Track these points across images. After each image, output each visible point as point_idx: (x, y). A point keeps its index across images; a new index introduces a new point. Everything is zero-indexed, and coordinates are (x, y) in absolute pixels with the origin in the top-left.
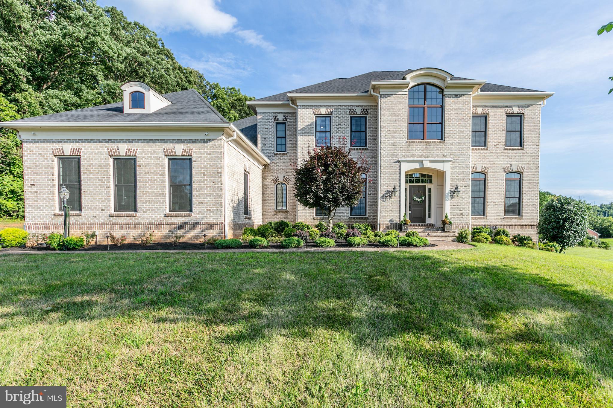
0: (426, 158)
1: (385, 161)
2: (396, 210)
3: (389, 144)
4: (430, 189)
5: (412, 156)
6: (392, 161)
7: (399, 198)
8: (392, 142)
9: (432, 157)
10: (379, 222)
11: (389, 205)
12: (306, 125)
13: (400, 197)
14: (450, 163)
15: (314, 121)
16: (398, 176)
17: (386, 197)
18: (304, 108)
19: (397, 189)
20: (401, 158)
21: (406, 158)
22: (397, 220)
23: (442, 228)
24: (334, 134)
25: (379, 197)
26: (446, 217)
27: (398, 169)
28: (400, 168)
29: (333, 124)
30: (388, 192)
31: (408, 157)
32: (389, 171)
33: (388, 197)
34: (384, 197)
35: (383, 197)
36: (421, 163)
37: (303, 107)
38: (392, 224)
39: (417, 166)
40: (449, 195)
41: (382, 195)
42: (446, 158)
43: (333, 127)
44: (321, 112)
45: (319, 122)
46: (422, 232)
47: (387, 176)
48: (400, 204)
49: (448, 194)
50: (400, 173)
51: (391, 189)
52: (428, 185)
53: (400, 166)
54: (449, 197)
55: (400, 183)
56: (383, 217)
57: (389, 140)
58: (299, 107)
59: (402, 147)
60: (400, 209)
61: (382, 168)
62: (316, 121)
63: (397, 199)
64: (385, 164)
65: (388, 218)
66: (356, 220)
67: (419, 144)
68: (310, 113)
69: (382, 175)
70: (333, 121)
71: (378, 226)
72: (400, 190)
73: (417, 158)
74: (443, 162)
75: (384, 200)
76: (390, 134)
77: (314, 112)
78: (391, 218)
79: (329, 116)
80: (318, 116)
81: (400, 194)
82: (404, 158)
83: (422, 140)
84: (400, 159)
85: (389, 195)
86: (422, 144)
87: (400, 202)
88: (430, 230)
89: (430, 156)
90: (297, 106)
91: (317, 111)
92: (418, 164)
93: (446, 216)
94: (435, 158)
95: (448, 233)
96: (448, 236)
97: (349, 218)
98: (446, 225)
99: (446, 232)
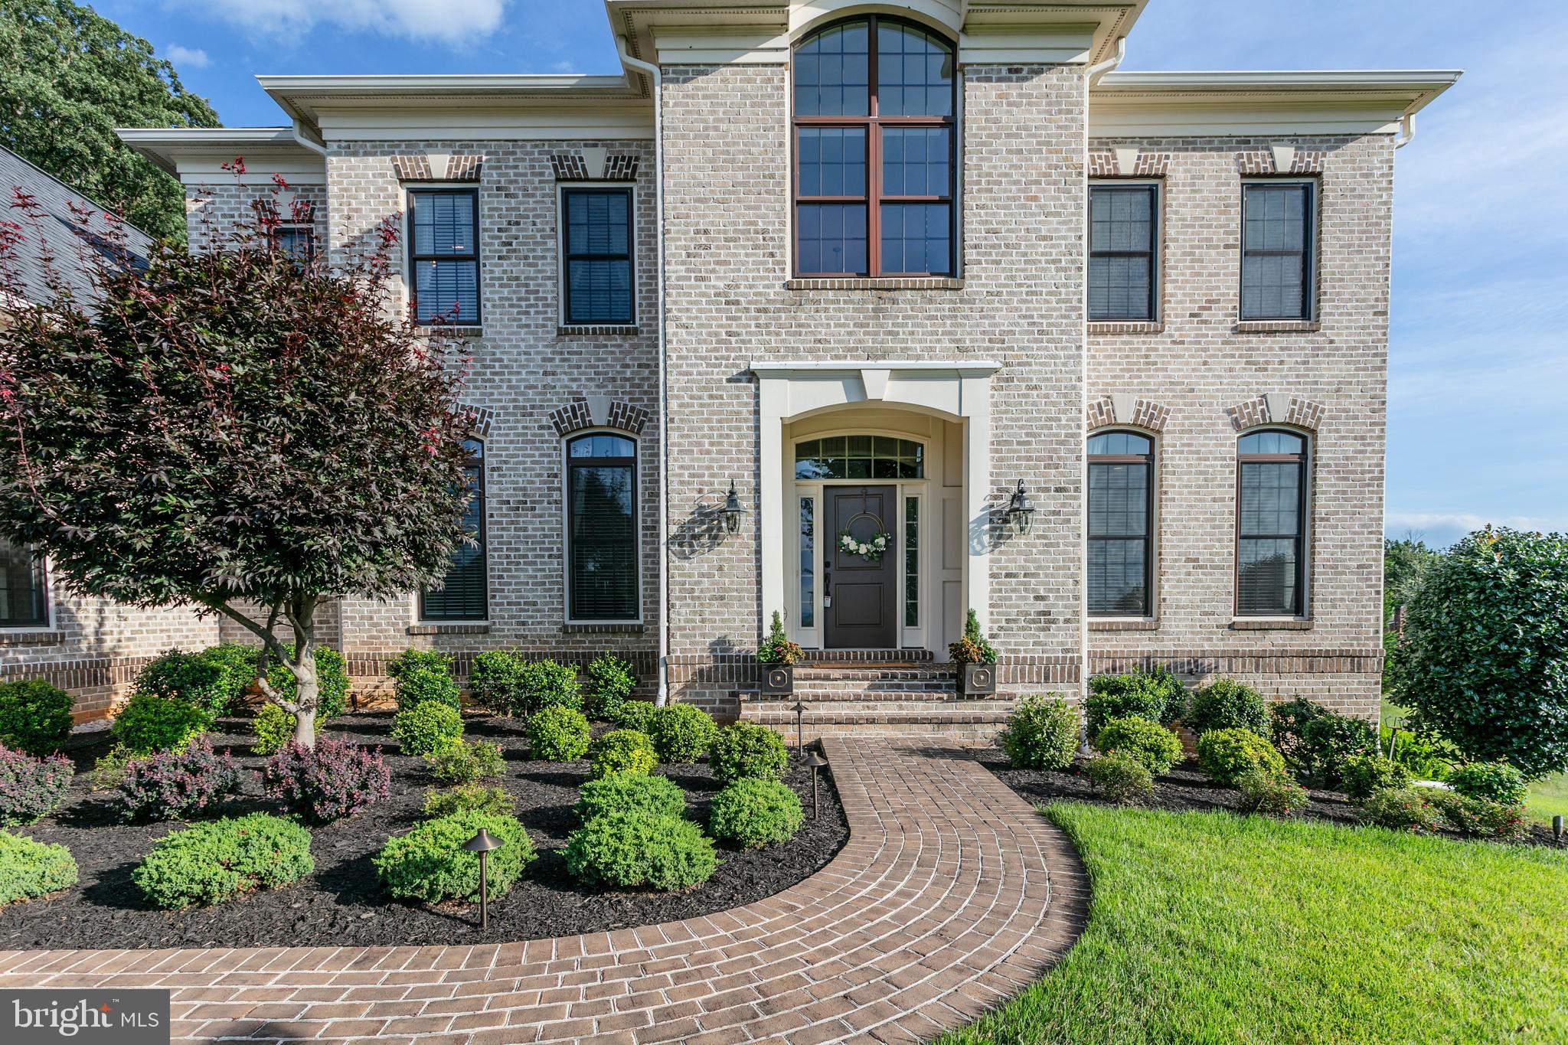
0: (876, 358)
1: (687, 374)
2: (740, 599)
3: (704, 295)
4: (912, 504)
5: (810, 351)
6: (721, 374)
7: (753, 543)
8: (721, 284)
9: (905, 352)
10: (663, 653)
11: (710, 575)
12: (365, 226)
13: (758, 537)
14: (987, 383)
15: (403, 208)
16: (747, 444)
17: (694, 537)
18: (355, 154)
19: (746, 504)
20: (761, 359)
21: (784, 358)
22: (746, 643)
23: (952, 676)
24: (492, 269)
25: (663, 539)
26: (971, 628)
27: (746, 411)
28: (757, 404)
29: (485, 223)
30: (703, 515)
31: (794, 352)
32: (708, 420)
33: (705, 540)
34: (686, 540)
35: (676, 540)
36: (852, 382)
37: (351, 148)
38: (723, 659)
39: (833, 394)
40: (987, 527)
41: (674, 530)
42: (968, 358)
43: (484, 237)
44: (428, 170)
45: (425, 216)
46: (857, 698)
47: (699, 444)
48: (759, 568)
49: (979, 521)
50: (757, 428)
51: (715, 501)
52: (904, 488)
53: (757, 396)
54: (986, 539)
55: (757, 475)
56: (680, 629)
57: (703, 279)
58: (334, 147)
59: (765, 311)
60: (760, 591)
61: (674, 405)
62: (411, 212)
63: (747, 546)
64: (685, 389)
65: (703, 635)
66: (594, 637)
67: (843, 297)
68: (383, 175)
69: (674, 437)
70: (484, 209)
71: (662, 670)
72: (758, 507)
73: (837, 357)
74: (958, 374)
75: (687, 549)
76: (707, 248)
77: (398, 172)
78: (718, 634)
79: (466, 188)
80: (421, 188)
81: (758, 522)
82: (777, 358)
83: (859, 276)
84: (754, 365)
85: (709, 530)
86: (857, 295)
87: (759, 560)
88: (899, 687)
89: (893, 350)
90: (324, 144)
91: (411, 166)
92: (839, 384)
93: (968, 624)
94: (918, 357)
95: (981, 703)
96: (978, 721)
97: (565, 629)
98: (969, 667)
99: (971, 697)
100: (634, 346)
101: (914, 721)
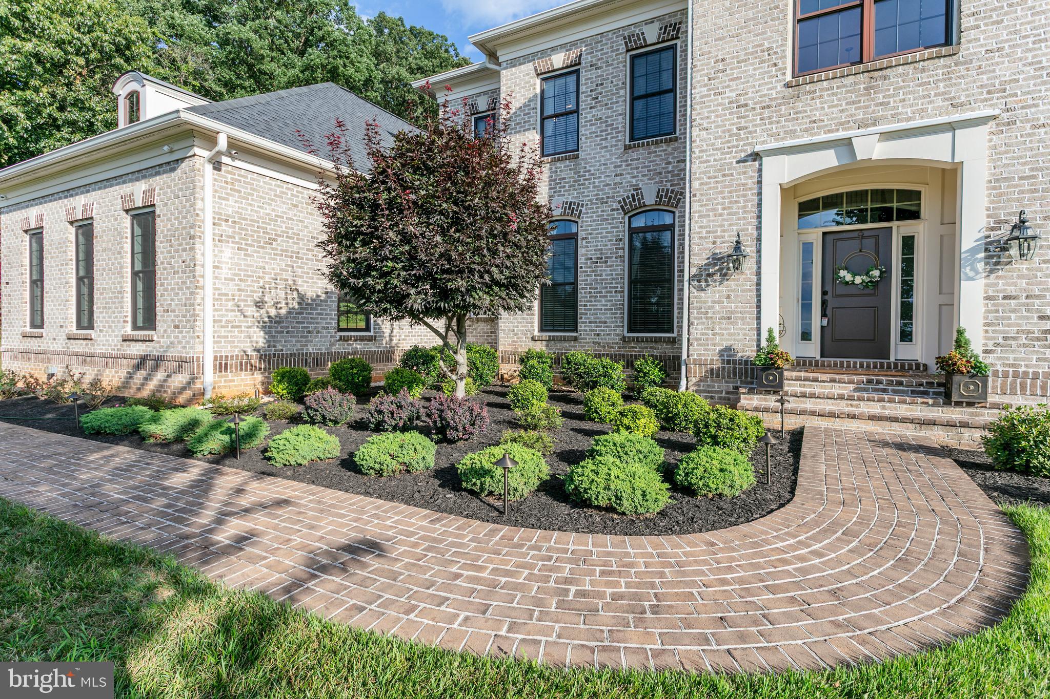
0: (867, 126)
1: (706, 162)
2: (743, 319)
3: (719, 105)
4: (908, 243)
5: (806, 130)
6: (731, 159)
7: (755, 278)
8: (734, 94)
9: (896, 117)
10: (684, 356)
11: (720, 302)
12: (518, 106)
13: (759, 273)
14: (985, 129)
15: (538, 91)
16: (751, 207)
17: (709, 275)
18: (514, 66)
19: (749, 249)
20: (763, 142)
21: (783, 139)
22: (747, 350)
23: (939, 385)
24: (586, 115)
25: (686, 277)
26: (960, 344)
27: (751, 183)
28: (760, 176)
29: (583, 88)
30: (716, 259)
31: (792, 133)
32: (721, 192)
33: (717, 277)
34: (703, 277)
35: (697, 277)
36: (844, 150)
37: (513, 63)
38: (729, 362)
39: (828, 160)
40: (982, 255)
41: (694, 271)
42: (963, 111)
43: (582, 97)
44: (552, 65)
45: (549, 93)
46: (841, 397)
47: (714, 210)
48: (759, 296)
49: (973, 251)
50: (760, 194)
51: (725, 249)
52: (899, 229)
53: (760, 170)
54: (980, 266)
55: (759, 228)
56: (697, 339)
57: (720, 94)
58: (504, 65)
59: (769, 107)
60: (759, 312)
61: (696, 184)
62: (543, 92)
63: (749, 280)
64: (704, 173)
65: (714, 345)
66: (643, 345)
67: (835, 83)
68: (528, 74)
69: (696, 207)
70: (583, 80)
71: (683, 368)
72: (759, 251)
73: (830, 131)
74: (951, 127)
75: (703, 284)
76: (723, 71)
77: (536, 70)
78: (725, 344)
79: (573, 70)
80: (549, 77)
81: (759, 262)
82: (777, 140)
83: (853, 64)
84: (758, 148)
85: (721, 270)
86: (851, 79)
87: (759, 290)
88: (884, 391)
89: (884, 117)
90: (499, 64)
91: (543, 65)
92: (831, 152)
93: (958, 341)
94: (909, 119)
95: (971, 410)
96: (965, 425)
97: (624, 339)
98: (957, 378)
99: (959, 404)
100: (675, 149)
101: (895, 420)
